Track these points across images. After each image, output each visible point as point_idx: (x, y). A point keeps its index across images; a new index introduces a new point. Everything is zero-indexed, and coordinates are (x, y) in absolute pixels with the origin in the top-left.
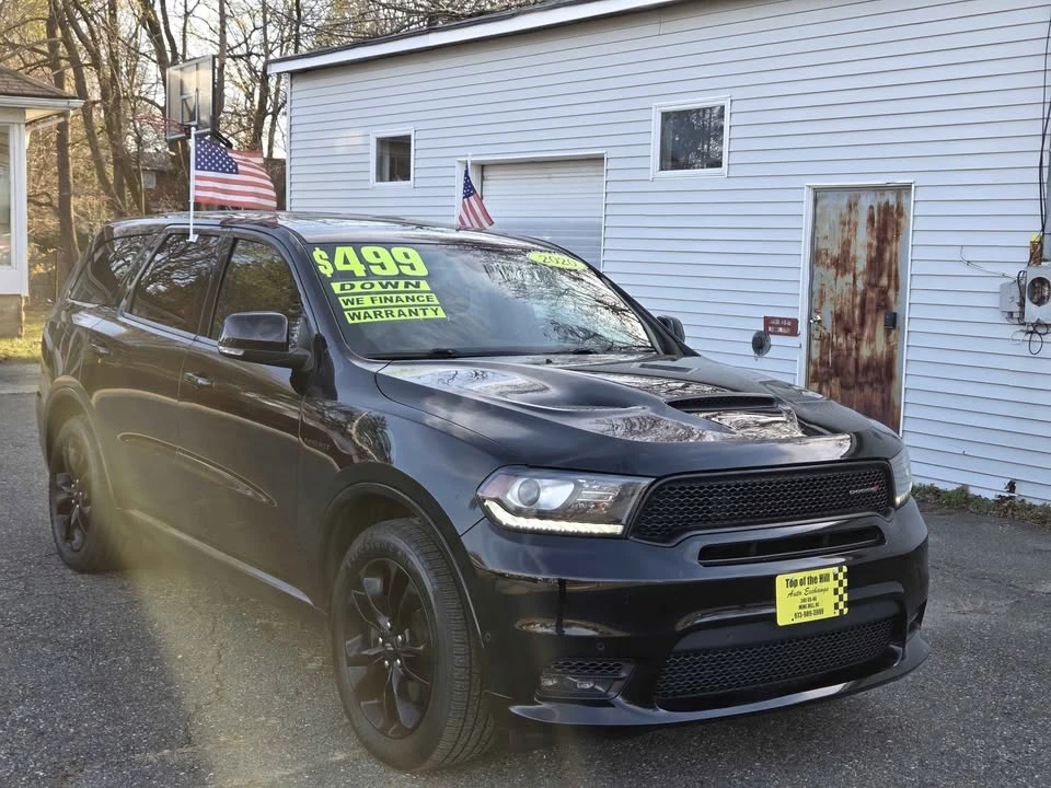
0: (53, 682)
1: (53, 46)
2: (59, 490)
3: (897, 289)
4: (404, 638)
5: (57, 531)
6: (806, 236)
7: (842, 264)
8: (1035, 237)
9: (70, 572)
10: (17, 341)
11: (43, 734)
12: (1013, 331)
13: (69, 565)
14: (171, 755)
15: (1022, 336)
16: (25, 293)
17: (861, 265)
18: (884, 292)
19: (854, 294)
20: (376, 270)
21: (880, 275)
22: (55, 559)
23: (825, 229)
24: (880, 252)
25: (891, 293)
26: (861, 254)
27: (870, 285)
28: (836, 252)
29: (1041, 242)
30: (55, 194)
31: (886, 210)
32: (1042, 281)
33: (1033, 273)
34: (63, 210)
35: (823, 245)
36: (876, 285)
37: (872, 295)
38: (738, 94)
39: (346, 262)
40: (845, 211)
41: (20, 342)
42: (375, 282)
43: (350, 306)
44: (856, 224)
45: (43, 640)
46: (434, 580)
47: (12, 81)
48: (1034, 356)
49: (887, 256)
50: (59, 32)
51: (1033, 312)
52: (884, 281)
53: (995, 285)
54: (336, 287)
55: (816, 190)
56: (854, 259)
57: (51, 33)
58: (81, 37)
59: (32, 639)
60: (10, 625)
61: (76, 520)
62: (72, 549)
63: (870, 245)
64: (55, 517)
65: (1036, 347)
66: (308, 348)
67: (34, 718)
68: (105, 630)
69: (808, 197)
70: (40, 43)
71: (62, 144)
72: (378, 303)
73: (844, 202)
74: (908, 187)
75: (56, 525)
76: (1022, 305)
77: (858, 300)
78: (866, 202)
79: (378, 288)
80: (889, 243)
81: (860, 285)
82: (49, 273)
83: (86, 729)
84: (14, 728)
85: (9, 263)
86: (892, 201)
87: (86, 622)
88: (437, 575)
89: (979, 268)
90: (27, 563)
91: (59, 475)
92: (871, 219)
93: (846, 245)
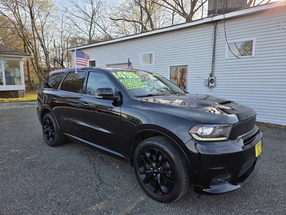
0: (56, 182)
1: (25, 49)
2: (45, 129)
3: (185, 82)
4: (161, 169)
5: (45, 138)
6: (169, 74)
7: (175, 78)
8: (211, 73)
9: (50, 147)
10: (24, 98)
11: (60, 203)
12: (207, 88)
13: (49, 145)
14: (98, 206)
15: (208, 89)
16: (25, 90)
17: (179, 78)
18: (183, 83)
19: (178, 83)
20: (128, 77)
21: (182, 80)
22: (45, 144)
23: (172, 73)
24: (182, 76)
25: (184, 83)
26: (179, 77)
27: (181, 82)
28: (174, 77)
29: (212, 73)
30: (27, 74)
31: (183, 69)
32: (212, 79)
33: (211, 78)
34: (29, 76)
35: (172, 76)
36: (182, 82)
37: (181, 83)
38: (156, 51)
39: (121, 75)
40: (176, 70)
41: (25, 98)
42: (129, 80)
43: (126, 85)
44: (178, 72)
45: (50, 168)
46: (174, 155)
47: (20, 53)
48: (211, 92)
49: (183, 77)
50: (26, 47)
51: (211, 85)
52: (183, 81)
53: (204, 81)
54: (121, 81)
55: (170, 67)
56: (178, 77)
57: (25, 47)
58: (30, 48)
59: (47, 168)
60: (40, 164)
61: (50, 135)
62: (50, 142)
63: (180, 75)
64: (44, 135)
65: (211, 90)
66: (118, 95)
67: (56, 197)
68: (64, 163)
69: (169, 68)
70: (22, 49)
71: (28, 65)
72: (132, 84)
73: (176, 68)
74: (187, 65)
75: (45, 136)
76: (209, 84)
77: (178, 84)
78: (179, 68)
79: (130, 81)
80: (184, 75)
81: (179, 82)
82: (27, 87)
83: (71, 199)
84: (51, 202)
85: (21, 84)
86: (184, 68)
87: (58, 161)
88: (174, 154)
89: (200, 78)
90: (39, 145)
91: (45, 126)
92: (180, 71)
93: (176, 75)
